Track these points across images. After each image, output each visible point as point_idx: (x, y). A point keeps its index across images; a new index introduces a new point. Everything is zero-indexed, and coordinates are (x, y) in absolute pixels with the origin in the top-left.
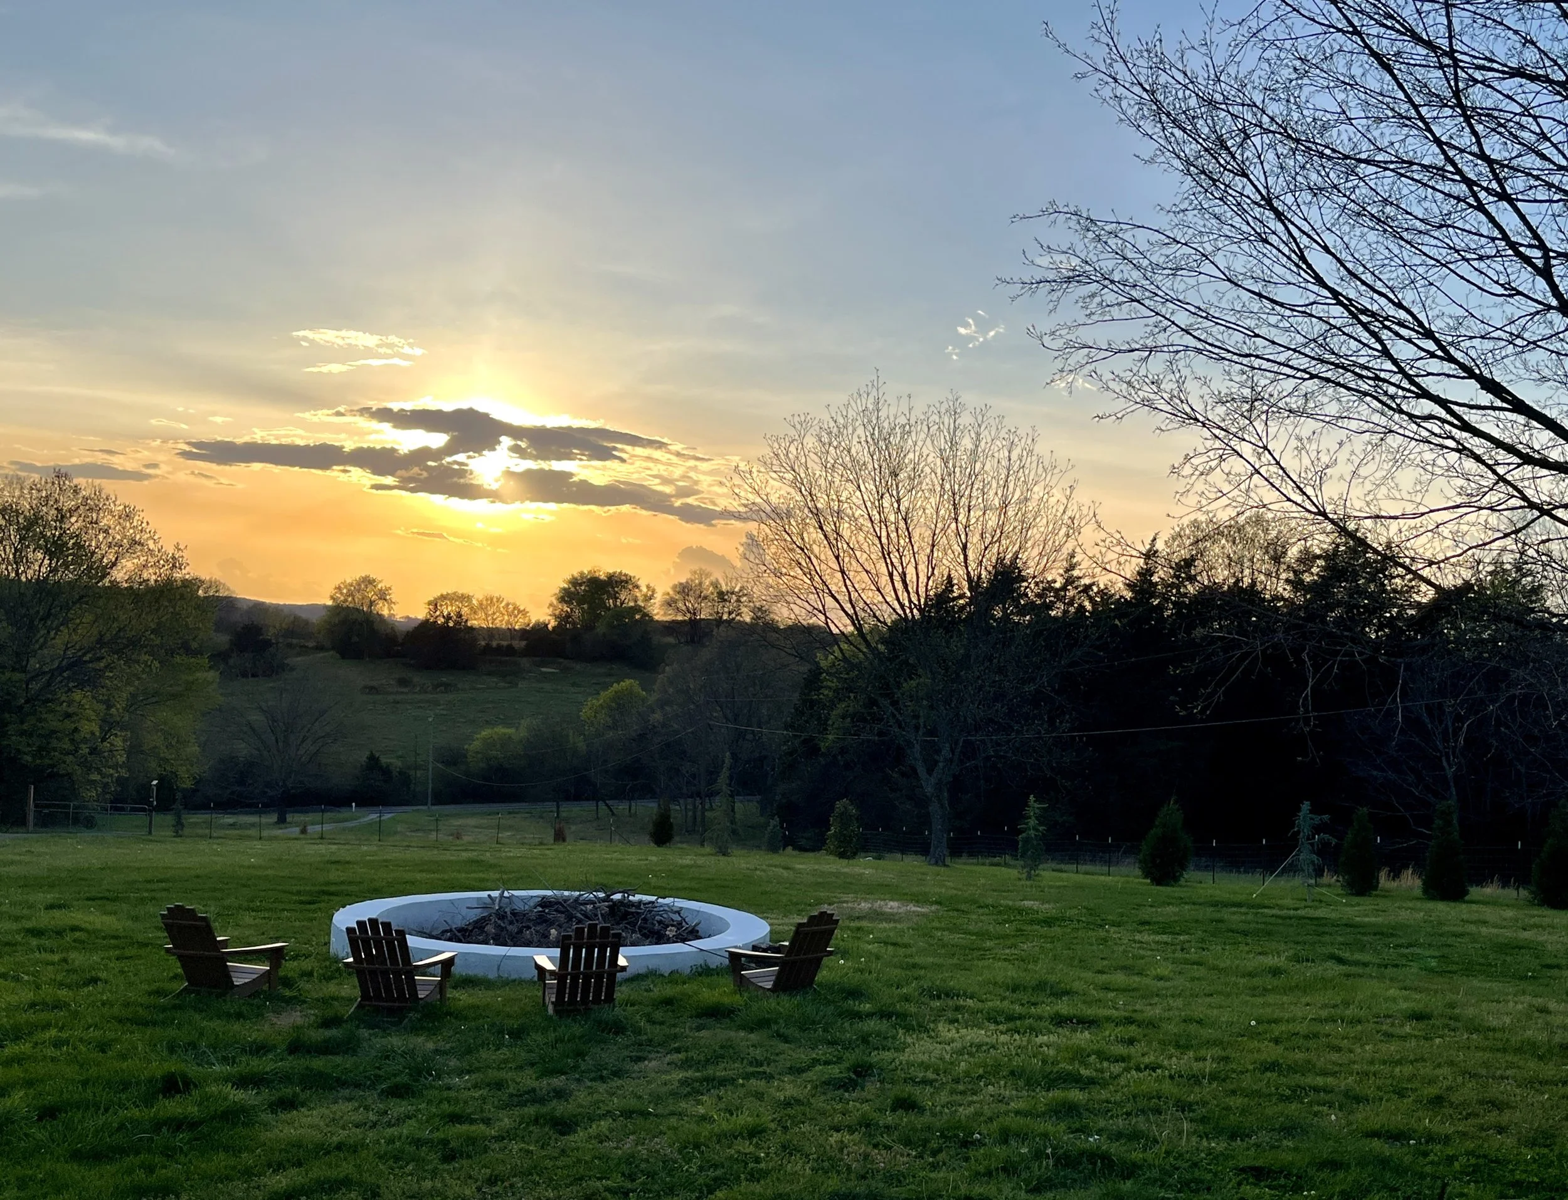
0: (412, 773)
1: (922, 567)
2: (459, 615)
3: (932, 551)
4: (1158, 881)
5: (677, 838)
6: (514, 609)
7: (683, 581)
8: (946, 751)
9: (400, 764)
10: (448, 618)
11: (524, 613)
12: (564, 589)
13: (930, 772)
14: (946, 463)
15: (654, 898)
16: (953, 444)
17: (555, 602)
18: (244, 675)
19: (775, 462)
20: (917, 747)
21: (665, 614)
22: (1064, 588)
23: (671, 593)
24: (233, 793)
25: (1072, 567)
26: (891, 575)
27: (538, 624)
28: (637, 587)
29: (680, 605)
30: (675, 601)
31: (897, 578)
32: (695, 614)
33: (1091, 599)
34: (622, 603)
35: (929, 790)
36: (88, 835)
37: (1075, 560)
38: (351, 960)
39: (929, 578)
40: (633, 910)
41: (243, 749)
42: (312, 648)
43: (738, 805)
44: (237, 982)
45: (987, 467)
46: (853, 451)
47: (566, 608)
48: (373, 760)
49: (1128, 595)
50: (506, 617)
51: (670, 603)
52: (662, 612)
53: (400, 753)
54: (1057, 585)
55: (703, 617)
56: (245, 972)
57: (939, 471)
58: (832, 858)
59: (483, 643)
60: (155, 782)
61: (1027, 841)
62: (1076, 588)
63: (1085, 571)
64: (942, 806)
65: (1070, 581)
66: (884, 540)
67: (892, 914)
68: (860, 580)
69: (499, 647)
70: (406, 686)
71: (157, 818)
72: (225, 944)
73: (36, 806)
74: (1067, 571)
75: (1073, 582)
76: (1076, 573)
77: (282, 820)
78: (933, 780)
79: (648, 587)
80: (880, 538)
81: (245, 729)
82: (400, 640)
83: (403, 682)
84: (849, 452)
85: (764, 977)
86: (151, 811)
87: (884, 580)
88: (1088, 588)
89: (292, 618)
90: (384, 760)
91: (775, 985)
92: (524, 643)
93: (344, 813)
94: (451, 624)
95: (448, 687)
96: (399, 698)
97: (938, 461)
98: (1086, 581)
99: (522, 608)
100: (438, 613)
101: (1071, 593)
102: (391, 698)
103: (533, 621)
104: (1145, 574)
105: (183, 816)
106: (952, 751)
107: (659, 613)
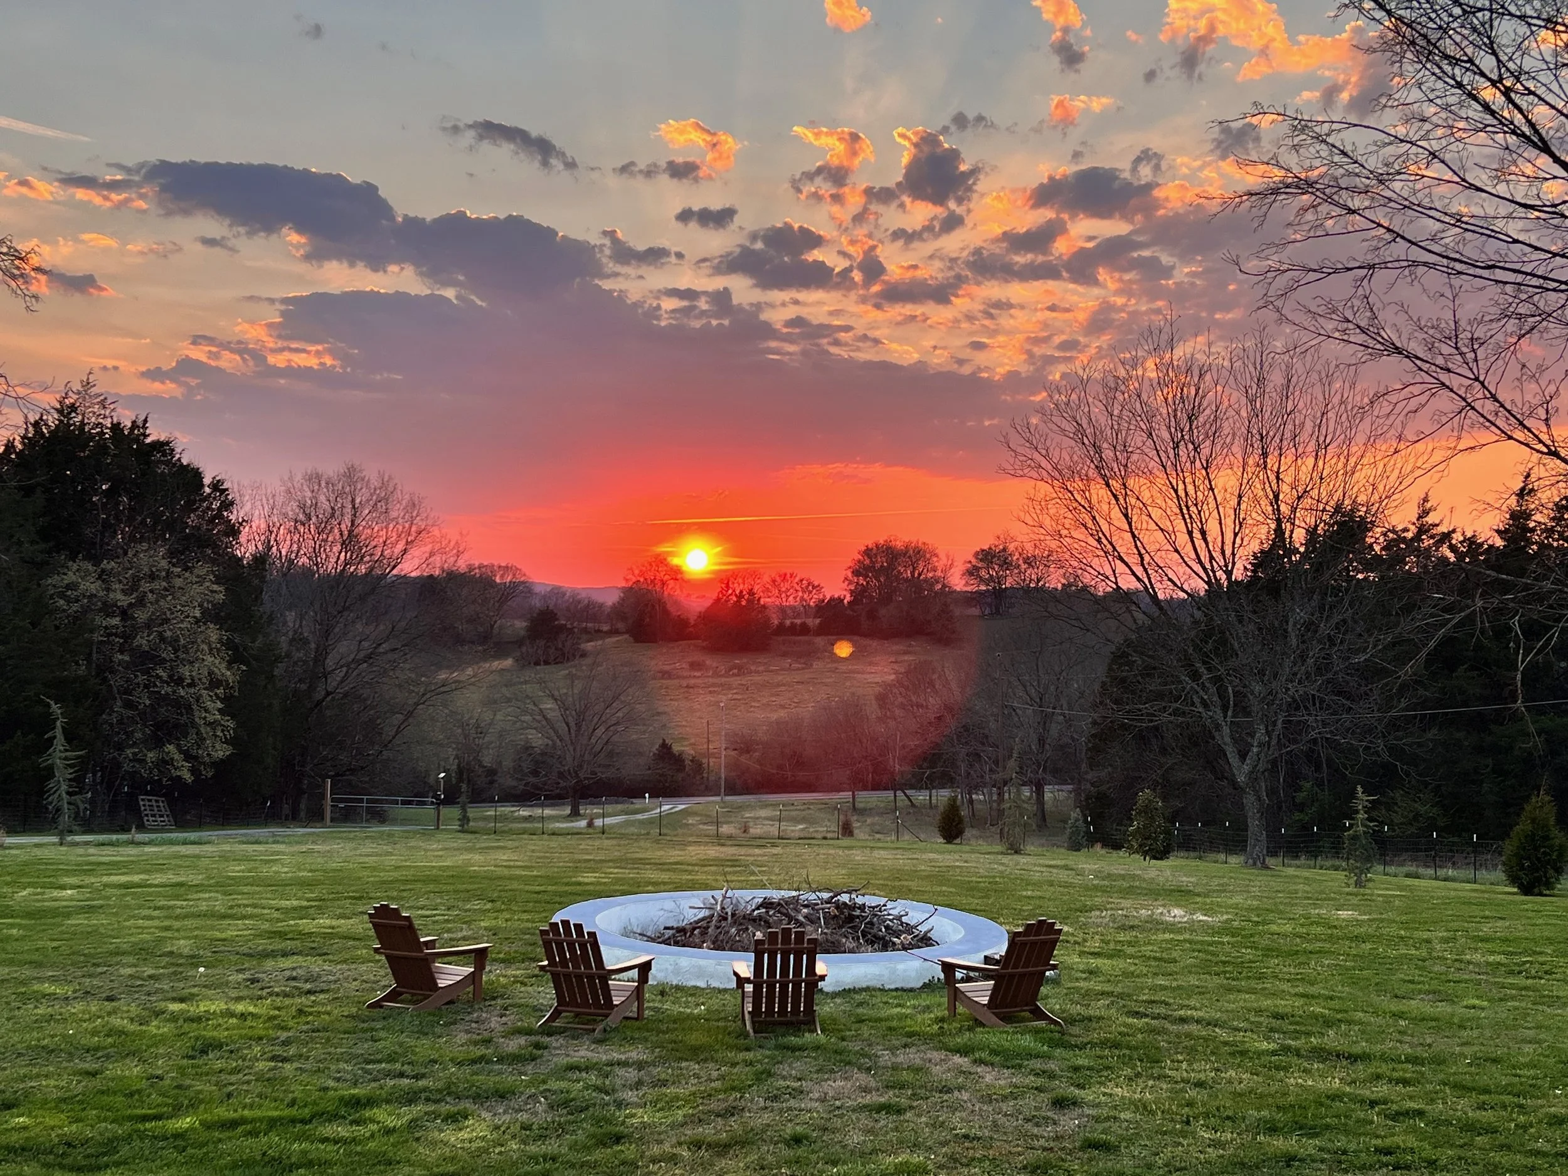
0: (705, 761)
1: (1229, 522)
2: (751, 592)
3: (1239, 504)
4: (1527, 890)
5: (968, 833)
6: (809, 584)
7: (986, 547)
8: (1260, 734)
9: (692, 752)
10: (740, 596)
11: (818, 588)
12: (859, 561)
13: (1243, 756)
14: (1252, 401)
15: (882, 901)
16: (1261, 381)
17: (850, 575)
18: (537, 663)
19: (1055, 413)
20: (1226, 730)
21: (967, 584)
22: (1417, 537)
23: (974, 561)
24: (526, 784)
25: (1426, 513)
26: (1190, 533)
27: (832, 599)
28: (936, 555)
29: (983, 573)
30: (977, 569)
31: (1197, 535)
32: (999, 583)
33: (1453, 548)
34: (920, 575)
35: (1241, 779)
36: (376, 829)
37: (1428, 505)
38: (546, 963)
39: (1236, 535)
40: (857, 913)
41: (537, 739)
42: (606, 632)
43: (1048, 796)
44: (442, 983)
45: (1301, 405)
46: (1144, 396)
47: (861, 581)
48: (665, 748)
49: (1499, 543)
50: (800, 594)
51: (972, 572)
52: (964, 582)
53: (693, 741)
54: (1409, 535)
55: (1008, 585)
56: (450, 974)
57: (1244, 414)
58: (1137, 857)
59: (776, 622)
60: (442, 775)
61: (1355, 838)
62: (1432, 537)
63: (1441, 519)
64: (1259, 799)
65: (1422, 530)
66: (1181, 493)
67: (1173, 924)
68: (1152, 539)
69: (793, 625)
70: (700, 670)
71: (445, 811)
72: (430, 944)
73: (333, 800)
74: (1420, 517)
75: (1428, 530)
76: (1430, 519)
77: (575, 814)
78: (1246, 768)
79: (948, 557)
80: (1176, 491)
81: (537, 717)
82: (692, 622)
83: (694, 666)
84: (1139, 396)
85: (981, 992)
86: (439, 804)
87: (1182, 539)
88: (1447, 536)
89: (586, 602)
90: (676, 748)
91: (990, 1001)
92: (818, 621)
93: (638, 803)
94: (744, 603)
95: (741, 671)
96: (692, 682)
97: (1244, 400)
98: (1443, 529)
99: (816, 584)
100: (730, 592)
101: (1427, 542)
102: (684, 683)
103: (828, 598)
104: (1519, 517)
105: (469, 810)
106: (1268, 733)
107: (958, 582)
